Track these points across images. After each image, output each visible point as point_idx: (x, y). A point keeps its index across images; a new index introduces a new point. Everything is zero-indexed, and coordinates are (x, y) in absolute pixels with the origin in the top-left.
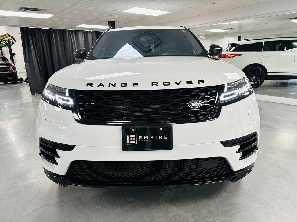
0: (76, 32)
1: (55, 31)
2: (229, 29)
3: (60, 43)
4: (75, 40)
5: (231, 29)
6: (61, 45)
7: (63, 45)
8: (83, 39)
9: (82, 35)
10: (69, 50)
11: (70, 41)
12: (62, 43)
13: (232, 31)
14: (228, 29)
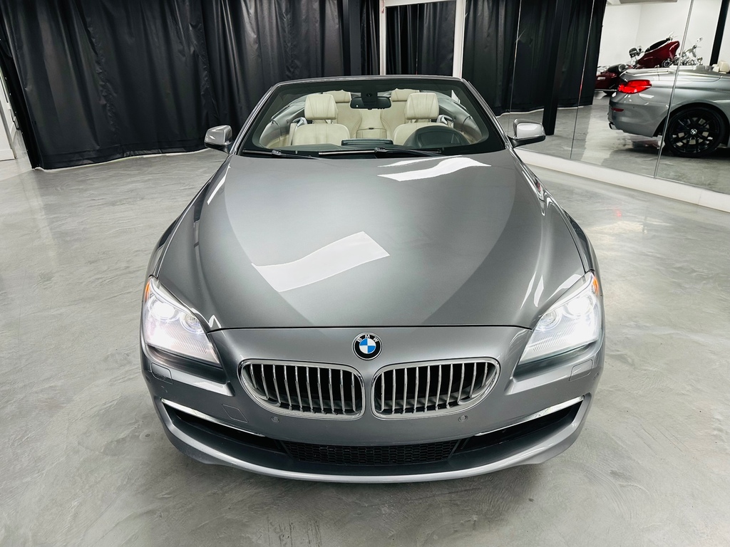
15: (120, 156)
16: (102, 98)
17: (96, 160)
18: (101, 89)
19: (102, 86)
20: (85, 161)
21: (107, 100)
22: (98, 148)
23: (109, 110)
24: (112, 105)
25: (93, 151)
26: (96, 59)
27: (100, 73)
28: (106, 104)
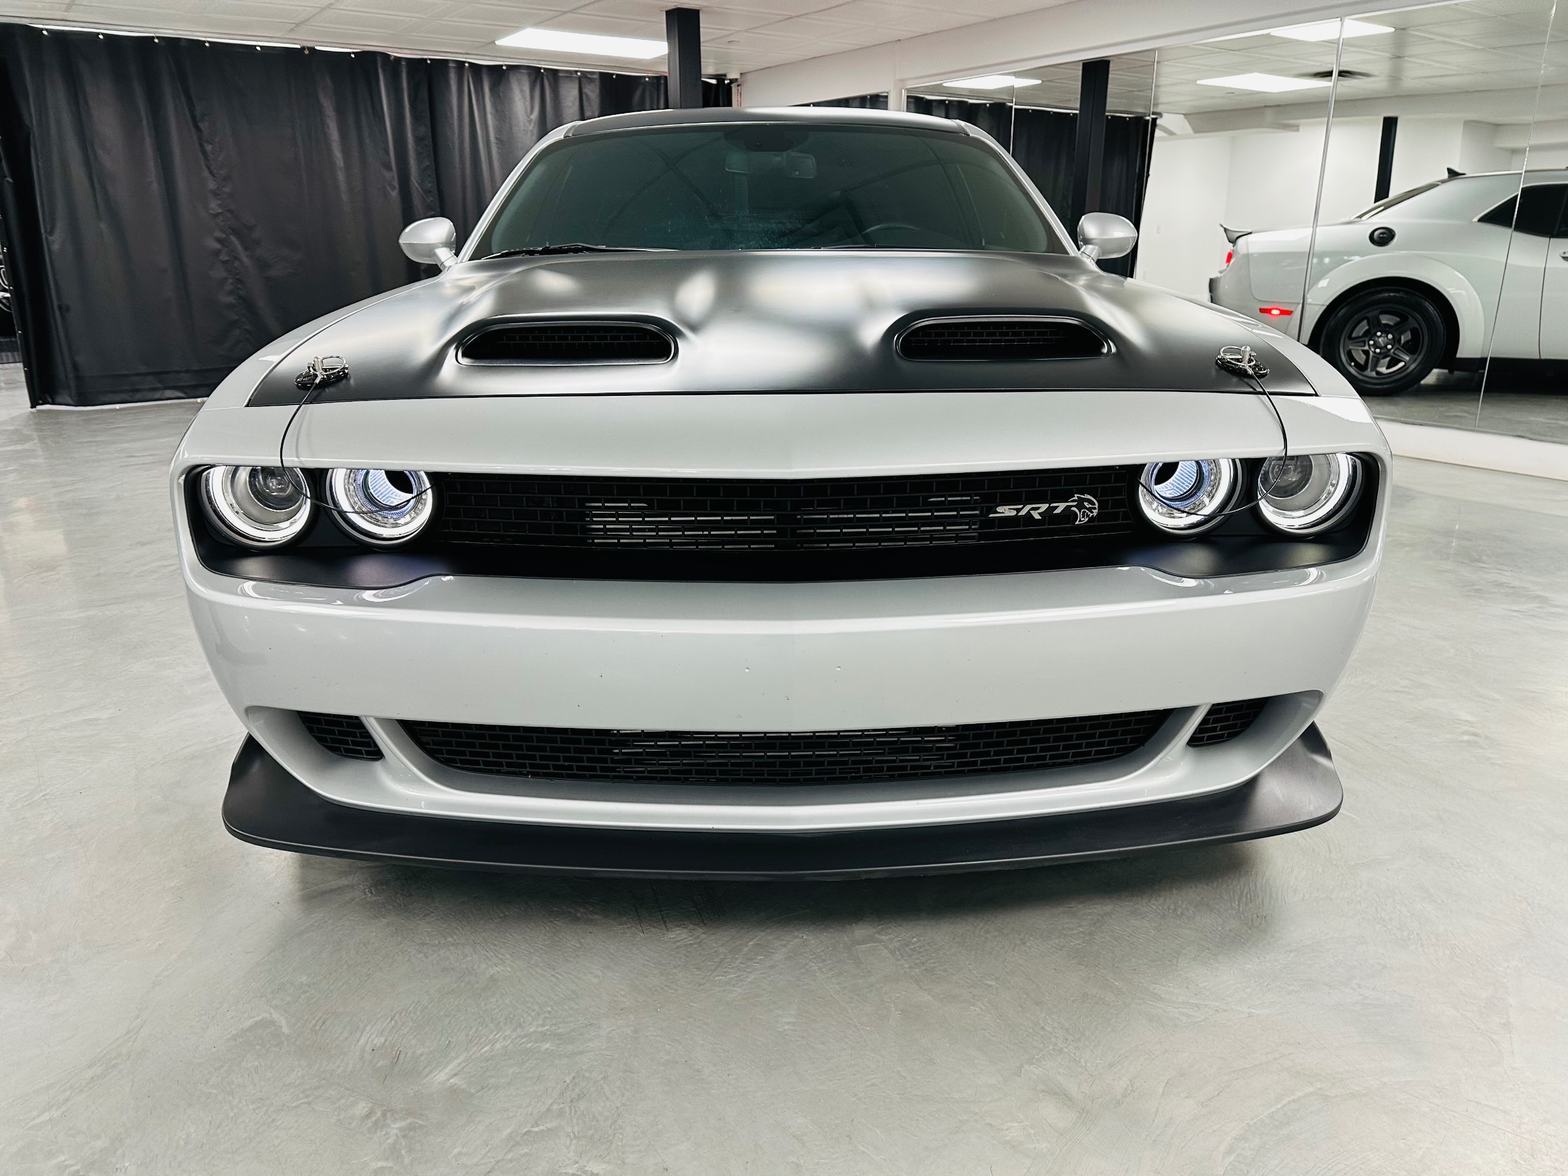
0: (499, 75)
1: (392, 64)
2: (1335, 74)
3: (414, 130)
4: (489, 117)
5: (1342, 74)
6: (418, 139)
7: (429, 141)
8: (535, 115)
9: (527, 89)
10: (458, 172)
11: (467, 120)
12: (424, 130)
13: (1348, 83)
14: (1329, 74)
16: (219, 266)
17: (192, 390)
18: (218, 247)
20: (168, 393)
21: (227, 271)
22: (196, 365)
23: (230, 293)
24: (240, 281)
25: (187, 371)
26: (212, 185)
27: (217, 215)
28: (225, 279)
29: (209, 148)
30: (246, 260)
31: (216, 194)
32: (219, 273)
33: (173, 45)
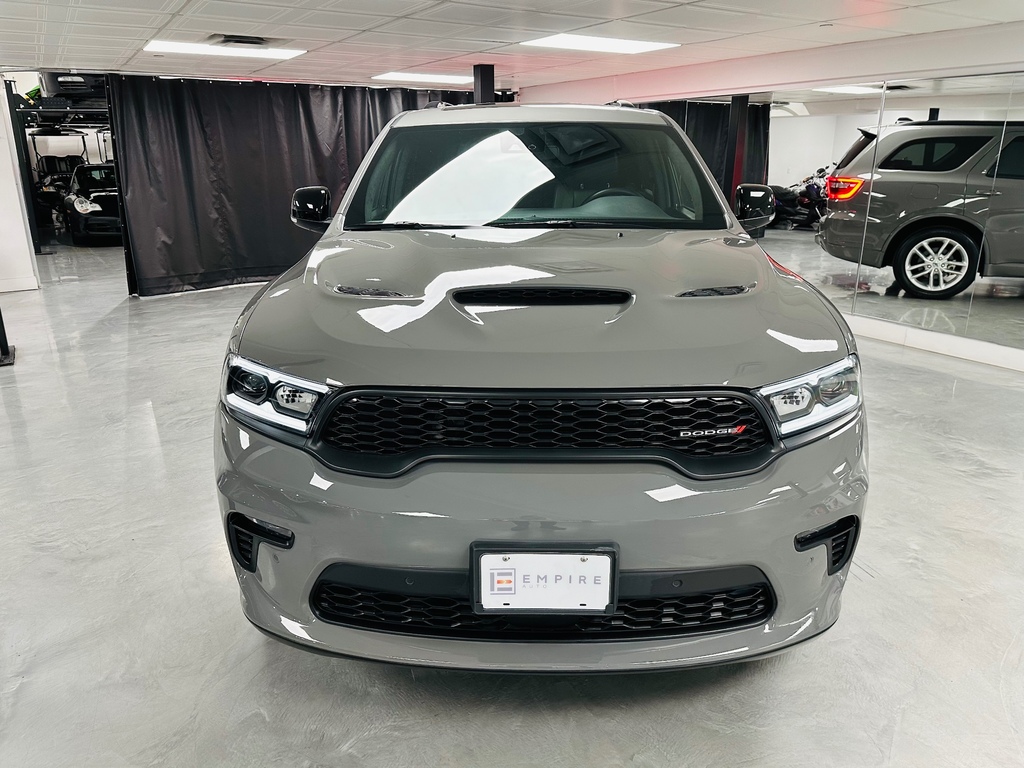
4: (378, 119)
15: (228, 282)
16: (214, 211)
17: (197, 286)
18: (214, 200)
19: (214, 196)
20: (186, 287)
21: (219, 214)
22: (202, 271)
23: (221, 226)
24: (225, 220)
25: (196, 274)
26: (212, 164)
27: (212, 182)
28: (217, 219)
29: (210, 142)
30: (230, 208)
31: (213, 169)
32: (214, 215)
33: (191, 83)
